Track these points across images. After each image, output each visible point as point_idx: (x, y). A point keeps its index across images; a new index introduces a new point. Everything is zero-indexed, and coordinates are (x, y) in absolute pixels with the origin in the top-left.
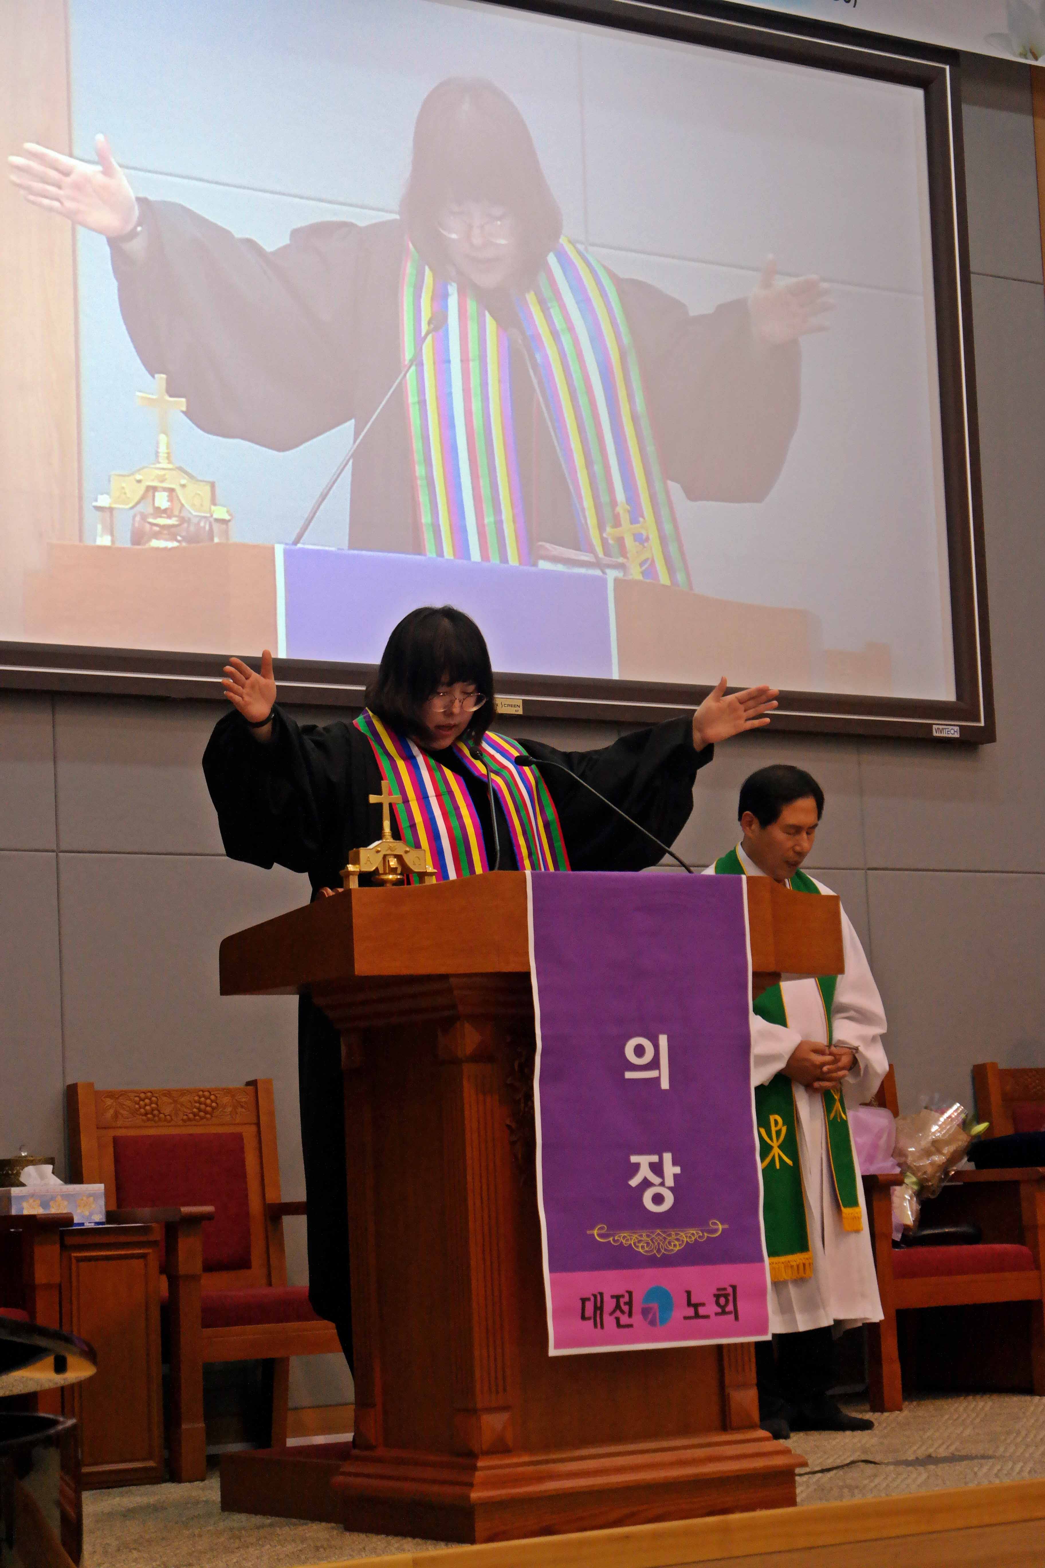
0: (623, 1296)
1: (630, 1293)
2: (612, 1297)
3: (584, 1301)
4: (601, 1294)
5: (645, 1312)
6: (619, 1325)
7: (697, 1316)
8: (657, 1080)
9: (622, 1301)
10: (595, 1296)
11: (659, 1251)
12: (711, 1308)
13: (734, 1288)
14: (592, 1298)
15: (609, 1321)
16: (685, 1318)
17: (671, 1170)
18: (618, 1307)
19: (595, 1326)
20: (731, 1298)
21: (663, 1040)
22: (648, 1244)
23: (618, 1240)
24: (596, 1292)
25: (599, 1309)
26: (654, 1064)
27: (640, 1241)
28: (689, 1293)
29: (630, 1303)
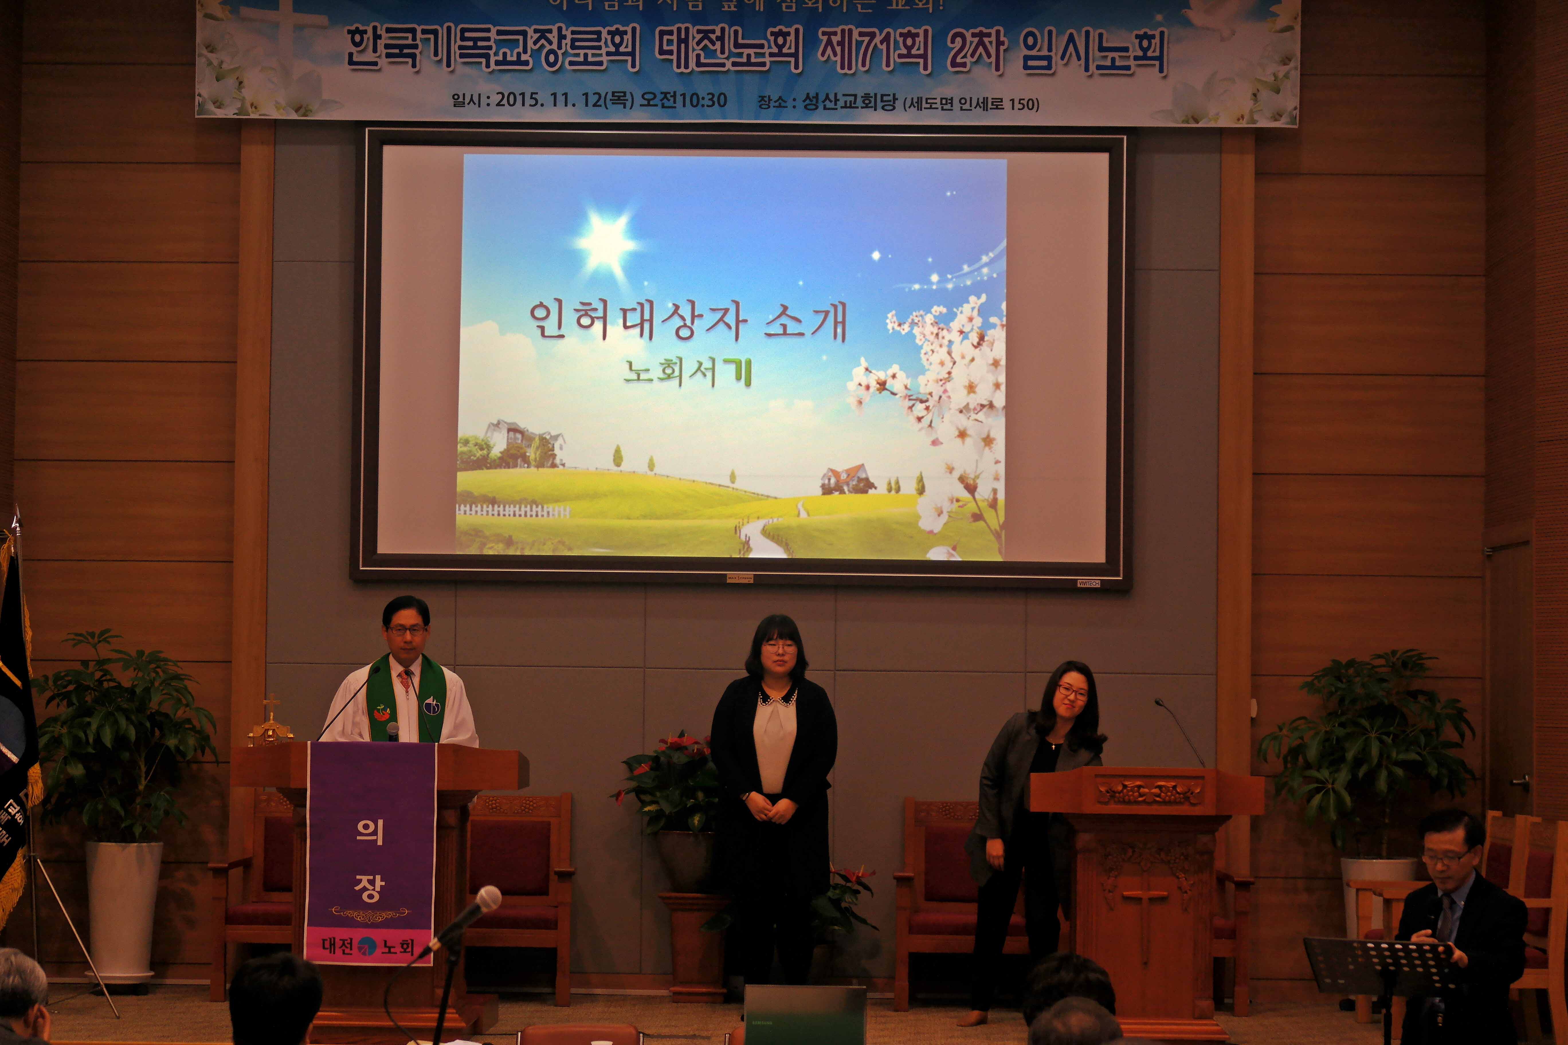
0: (347, 940)
1: (351, 939)
2: (340, 940)
3: (324, 940)
4: (334, 939)
5: (360, 949)
6: (344, 953)
7: (390, 952)
8: (376, 840)
9: (346, 942)
10: (331, 939)
11: (369, 921)
12: (398, 949)
13: (412, 941)
14: (329, 940)
15: (339, 952)
16: (383, 953)
17: (379, 883)
18: (344, 944)
19: (331, 952)
20: (410, 945)
21: (380, 823)
22: (363, 917)
23: (345, 914)
24: (330, 937)
25: (333, 944)
26: (375, 833)
27: (358, 915)
28: (385, 942)
29: (351, 943)
